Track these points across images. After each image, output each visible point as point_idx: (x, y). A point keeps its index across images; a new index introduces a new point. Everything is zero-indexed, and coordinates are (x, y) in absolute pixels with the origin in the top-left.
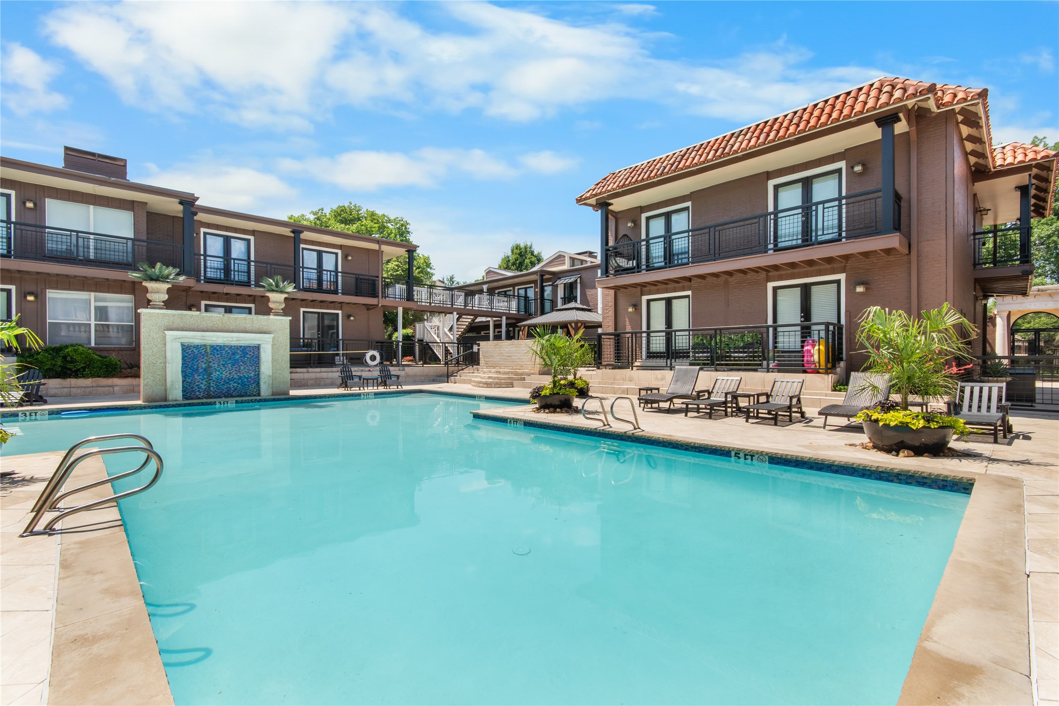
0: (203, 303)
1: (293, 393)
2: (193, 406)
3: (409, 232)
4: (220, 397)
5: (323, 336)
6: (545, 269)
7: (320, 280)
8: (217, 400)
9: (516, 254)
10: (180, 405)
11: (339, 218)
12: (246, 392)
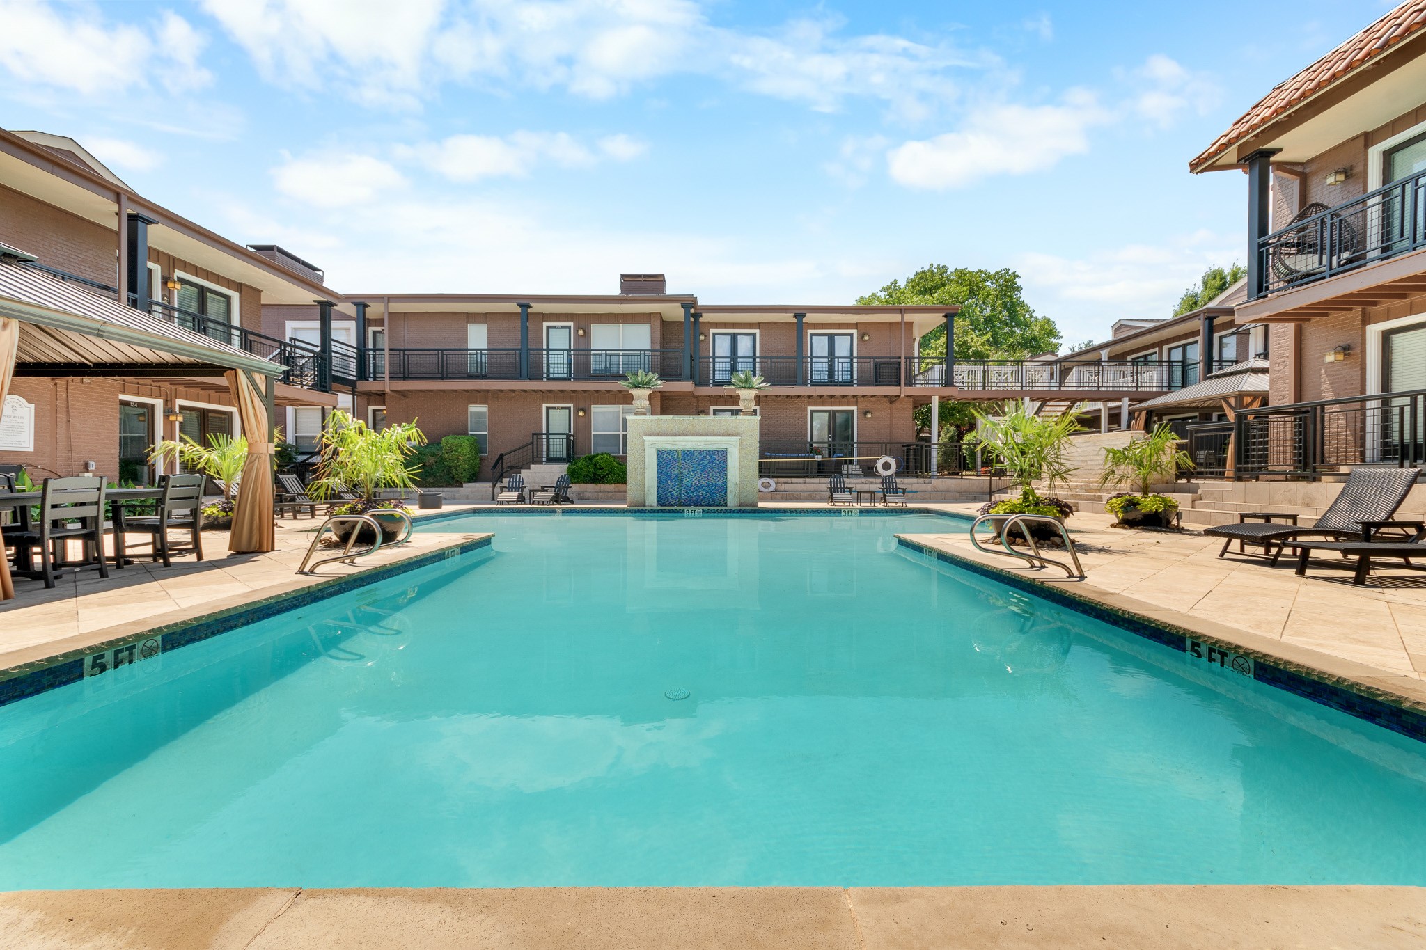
0: (712, 408)
1: (761, 505)
2: (665, 512)
3: (1019, 289)
4: (689, 505)
5: (834, 440)
6: (1224, 306)
7: (831, 370)
8: (685, 508)
9: (1211, 288)
10: (654, 511)
11: (918, 288)
12: (714, 502)
